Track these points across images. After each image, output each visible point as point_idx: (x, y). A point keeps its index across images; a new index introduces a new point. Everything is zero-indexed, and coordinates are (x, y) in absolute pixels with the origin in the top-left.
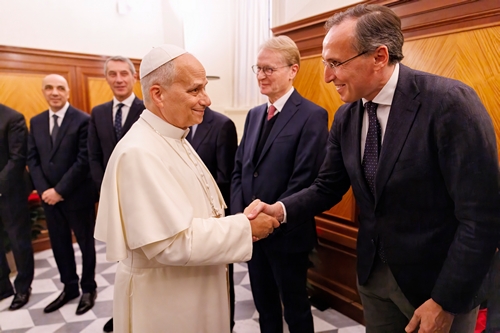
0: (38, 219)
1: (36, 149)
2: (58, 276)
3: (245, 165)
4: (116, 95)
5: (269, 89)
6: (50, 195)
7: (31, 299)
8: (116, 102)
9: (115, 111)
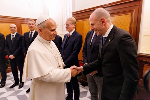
0: (7, 64)
1: (7, 44)
2: (13, 79)
3: (62, 48)
4: (30, 30)
5: (68, 30)
6: (12, 56)
7: (6, 85)
8: (30, 32)
9: (30, 34)
